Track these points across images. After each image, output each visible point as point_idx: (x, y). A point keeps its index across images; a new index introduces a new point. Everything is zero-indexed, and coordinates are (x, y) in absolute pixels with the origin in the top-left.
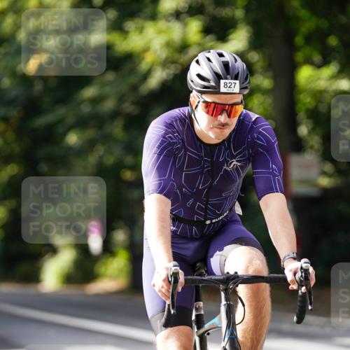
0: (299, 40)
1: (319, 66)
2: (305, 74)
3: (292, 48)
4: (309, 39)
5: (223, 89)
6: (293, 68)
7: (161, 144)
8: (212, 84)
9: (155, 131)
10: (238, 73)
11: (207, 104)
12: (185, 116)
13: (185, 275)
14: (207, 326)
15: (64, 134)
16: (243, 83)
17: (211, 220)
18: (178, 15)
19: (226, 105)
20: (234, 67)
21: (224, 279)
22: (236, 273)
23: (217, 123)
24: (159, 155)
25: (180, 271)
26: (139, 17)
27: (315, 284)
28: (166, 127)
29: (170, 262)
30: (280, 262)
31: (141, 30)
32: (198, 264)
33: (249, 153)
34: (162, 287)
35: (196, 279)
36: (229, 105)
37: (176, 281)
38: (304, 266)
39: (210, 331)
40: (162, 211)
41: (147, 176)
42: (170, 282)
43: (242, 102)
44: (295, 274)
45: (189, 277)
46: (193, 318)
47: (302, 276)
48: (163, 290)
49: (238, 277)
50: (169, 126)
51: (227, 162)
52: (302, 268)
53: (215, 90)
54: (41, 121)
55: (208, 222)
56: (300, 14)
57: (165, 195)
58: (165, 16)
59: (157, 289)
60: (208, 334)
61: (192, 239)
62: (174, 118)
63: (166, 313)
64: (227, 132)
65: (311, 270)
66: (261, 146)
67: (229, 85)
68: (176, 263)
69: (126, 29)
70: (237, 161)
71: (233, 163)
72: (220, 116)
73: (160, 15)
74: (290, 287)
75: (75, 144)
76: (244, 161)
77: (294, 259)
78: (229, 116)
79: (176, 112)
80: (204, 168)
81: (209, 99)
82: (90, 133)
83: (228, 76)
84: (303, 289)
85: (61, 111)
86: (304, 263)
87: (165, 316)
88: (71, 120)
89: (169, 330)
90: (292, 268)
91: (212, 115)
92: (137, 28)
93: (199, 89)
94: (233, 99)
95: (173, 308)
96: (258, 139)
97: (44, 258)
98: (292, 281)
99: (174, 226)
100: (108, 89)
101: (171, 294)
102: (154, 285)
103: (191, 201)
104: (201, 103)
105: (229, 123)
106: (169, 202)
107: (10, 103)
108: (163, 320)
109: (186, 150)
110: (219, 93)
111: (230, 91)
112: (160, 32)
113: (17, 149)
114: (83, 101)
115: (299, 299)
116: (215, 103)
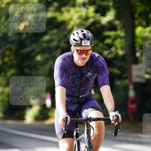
0: (136, 16)
1: (145, 27)
2: (139, 30)
3: (134, 19)
4: (140, 15)
5: (83, 44)
6: (134, 27)
7: (61, 66)
8: (79, 42)
9: (58, 61)
10: (89, 38)
11: (78, 50)
12: (70, 55)
13: (70, 118)
14: (80, 138)
15: (35, 56)
16: (91, 42)
17: (82, 95)
18: (84, 5)
19: (85, 50)
20: (87, 36)
21: (86, 119)
22: (91, 117)
23: (82, 58)
24: (60, 71)
25: (69, 117)
26: (67, 6)
27: (121, 121)
28: (63, 60)
29: (65, 113)
30: (108, 113)
31: (68, 11)
32: (77, 113)
33: (95, 70)
34: (62, 123)
35: (75, 119)
36: (86, 50)
37: (67, 120)
38: (117, 114)
39: (81, 139)
40: (62, 93)
41: (56, 79)
42: (64, 121)
43: (91, 49)
44: (113, 117)
45: (72, 119)
46: (75, 134)
47: (116, 118)
48: (62, 124)
49: (91, 118)
50: (64, 59)
51: (87, 73)
52: (116, 115)
53: (80, 45)
54: (25, 51)
55: (81, 96)
56: (137, 4)
57: (63, 86)
58: (79, 5)
59: (59, 123)
60: (81, 140)
61: (75, 103)
62: (66, 56)
63: (63, 133)
64: (86, 61)
65: (120, 115)
66: (100, 67)
67: (85, 43)
68: (67, 113)
69: (62, 11)
70: (91, 73)
71: (89, 74)
72: (82, 55)
73: (77, 5)
74: (112, 122)
75: (40, 60)
76: (93, 73)
77: (113, 111)
78: (86, 55)
79: (67, 54)
80: (78, 76)
81: (78, 48)
82: (46, 56)
83: (85, 39)
84: (117, 123)
85: (34, 46)
86: (117, 113)
87: (63, 134)
88: (38, 50)
89: (64, 139)
90: (112, 115)
91: (80, 55)
92: (67, 11)
93: (74, 44)
94: (87, 48)
95: (65, 131)
96: (99, 64)
97: (26, 110)
98: (112, 120)
99: (67, 98)
100: (54, 37)
101: (65, 125)
102: (58, 122)
103: (74, 89)
104: (75, 50)
105: (86, 57)
106: (65, 89)
107: (12, 42)
108: (62, 136)
109: (71, 69)
110: (82, 46)
111: (86, 45)
112: (77, 12)
113: (15, 62)
114: (43, 42)
115: (115, 127)
116: (81, 50)
